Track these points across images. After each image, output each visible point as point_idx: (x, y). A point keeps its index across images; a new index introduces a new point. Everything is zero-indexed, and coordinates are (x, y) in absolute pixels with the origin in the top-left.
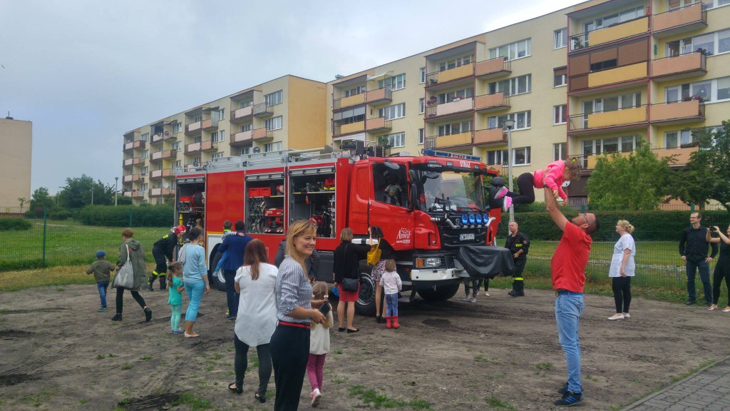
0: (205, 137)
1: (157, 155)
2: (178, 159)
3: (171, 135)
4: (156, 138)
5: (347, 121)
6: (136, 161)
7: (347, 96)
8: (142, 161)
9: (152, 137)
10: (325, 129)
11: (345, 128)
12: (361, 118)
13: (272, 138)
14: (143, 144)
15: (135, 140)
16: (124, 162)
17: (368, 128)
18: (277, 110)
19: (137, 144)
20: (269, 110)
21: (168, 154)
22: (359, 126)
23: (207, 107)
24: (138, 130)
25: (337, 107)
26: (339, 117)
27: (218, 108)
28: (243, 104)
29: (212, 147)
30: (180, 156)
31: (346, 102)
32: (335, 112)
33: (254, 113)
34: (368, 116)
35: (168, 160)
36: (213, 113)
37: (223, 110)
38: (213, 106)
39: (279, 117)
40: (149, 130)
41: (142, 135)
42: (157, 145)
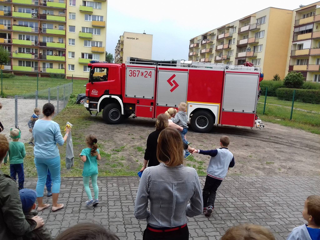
0: (225, 42)
1: (203, 51)
2: (213, 53)
3: (210, 40)
4: (204, 42)
5: (302, 32)
6: (194, 54)
7: (304, 18)
8: (197, 53)
9: (202, 41)
10: (289, 37)
11: (300, 37)
12: (310, 31)
13: (258, 43)
14: (198, 45)
15: (195, 43)
16: (189, 53)
17: (313, 37)
18: (263, 27)
19: (195, 45)
20: (258, 27)
21: (208, 50)
22: (309, 35)
23: (228, 26)
24: (196, 38)
25: (297, 25)
26: (297, 30)
27: (233, 26)
28: (246, 24)
29: (228, 47)
30: (214, 51)
31: (302, 21)
32: (295, 27)
33: (250, 29)
34: (315, 30)
35: (208, 53)
36: (230, 29)
37: (236, 27)
38: (231, 25)
39: (263, 31)
40: (201, 38)
41: (198, 40)
42: (204, 46)
